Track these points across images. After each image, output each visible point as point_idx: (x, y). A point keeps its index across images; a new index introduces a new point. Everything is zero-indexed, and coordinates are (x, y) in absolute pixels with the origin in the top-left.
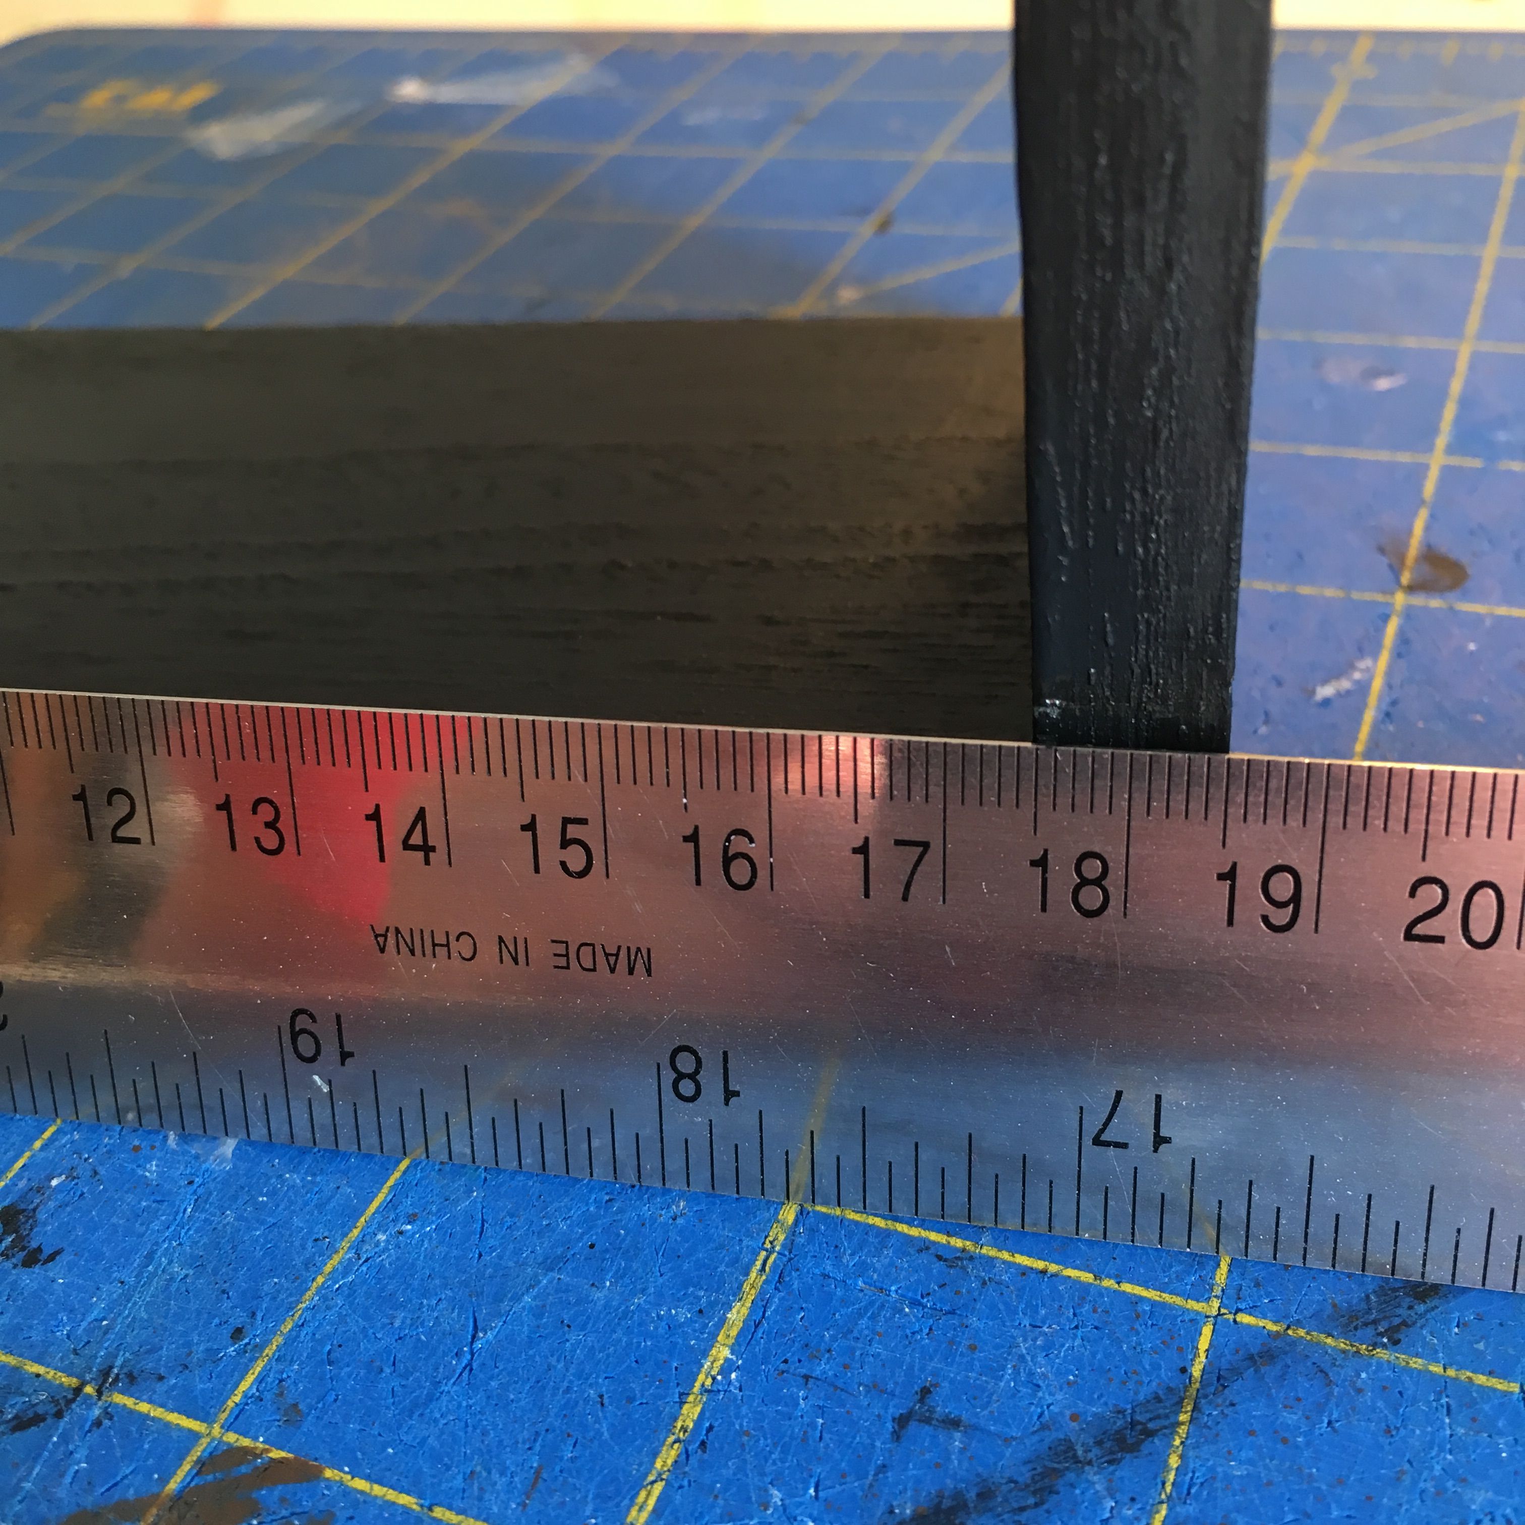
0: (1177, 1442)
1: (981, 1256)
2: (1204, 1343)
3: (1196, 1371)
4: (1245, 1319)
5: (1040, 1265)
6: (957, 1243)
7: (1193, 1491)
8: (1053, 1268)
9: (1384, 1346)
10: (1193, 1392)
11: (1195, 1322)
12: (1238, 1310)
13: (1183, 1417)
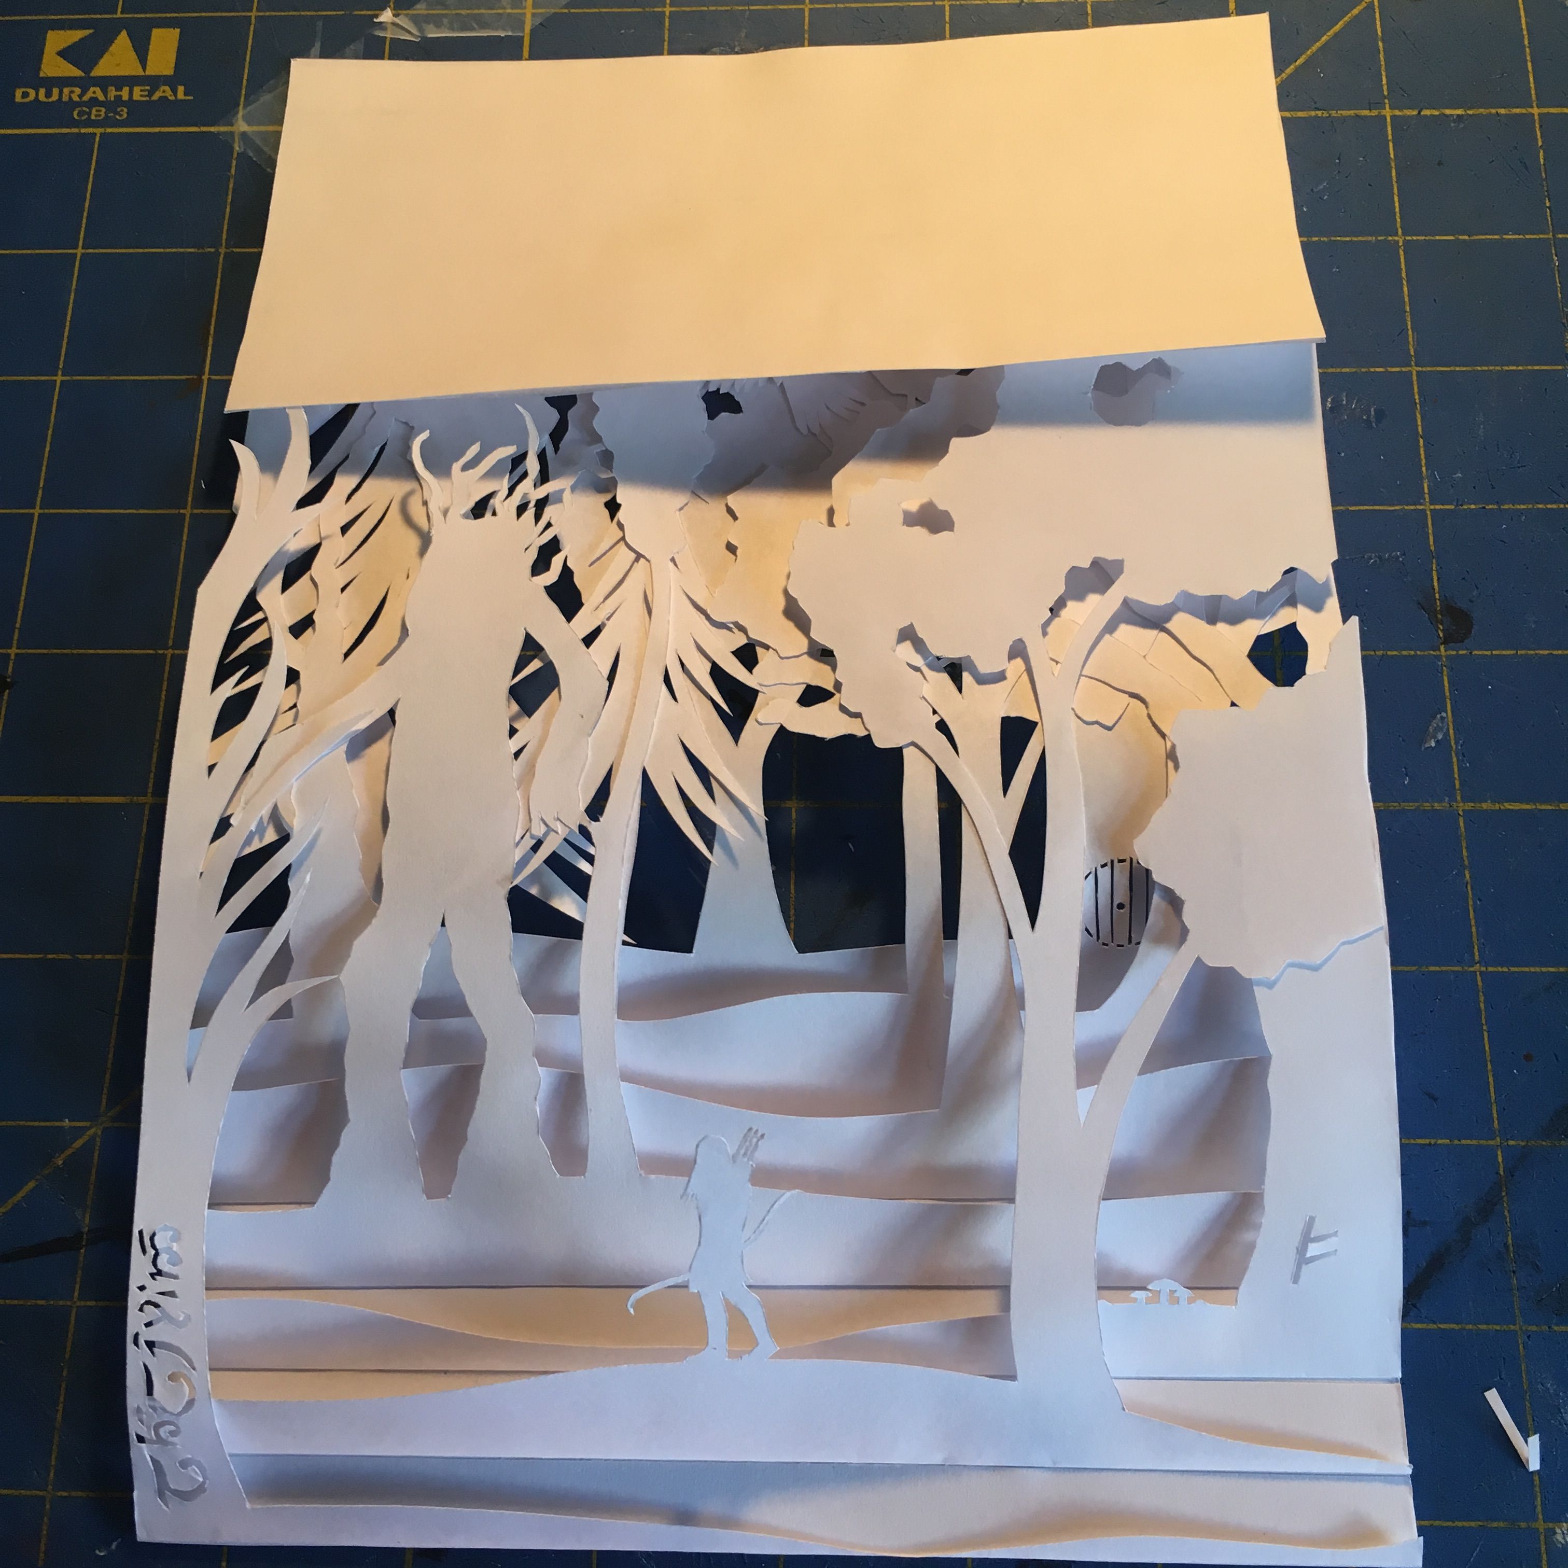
0: (1505, 1205)
2: (1500, 1159)
3: (1502, 1173)
4: (1511, 1143)
5: (1427, 1141)
7: (1518, 1222)
8: (1433, 1142)
10: (1503, 1182)
11: (1494, 1150)
12: (1507, 1139)
13: (1504, 1194)
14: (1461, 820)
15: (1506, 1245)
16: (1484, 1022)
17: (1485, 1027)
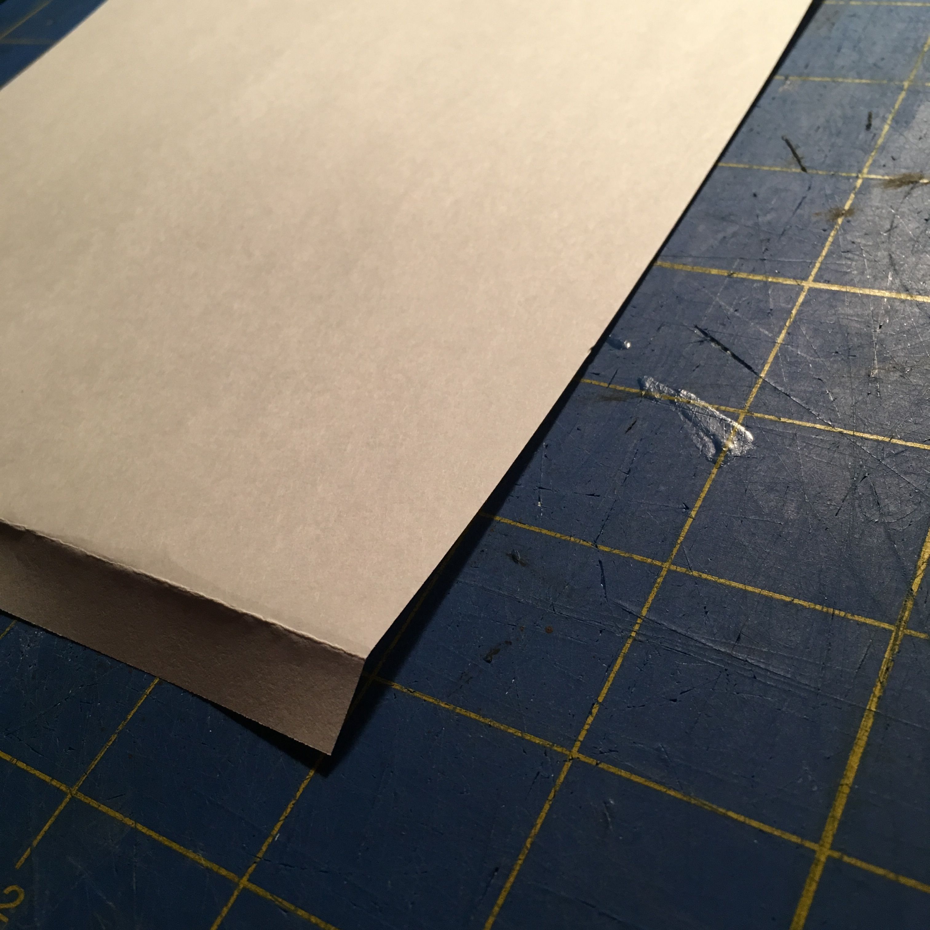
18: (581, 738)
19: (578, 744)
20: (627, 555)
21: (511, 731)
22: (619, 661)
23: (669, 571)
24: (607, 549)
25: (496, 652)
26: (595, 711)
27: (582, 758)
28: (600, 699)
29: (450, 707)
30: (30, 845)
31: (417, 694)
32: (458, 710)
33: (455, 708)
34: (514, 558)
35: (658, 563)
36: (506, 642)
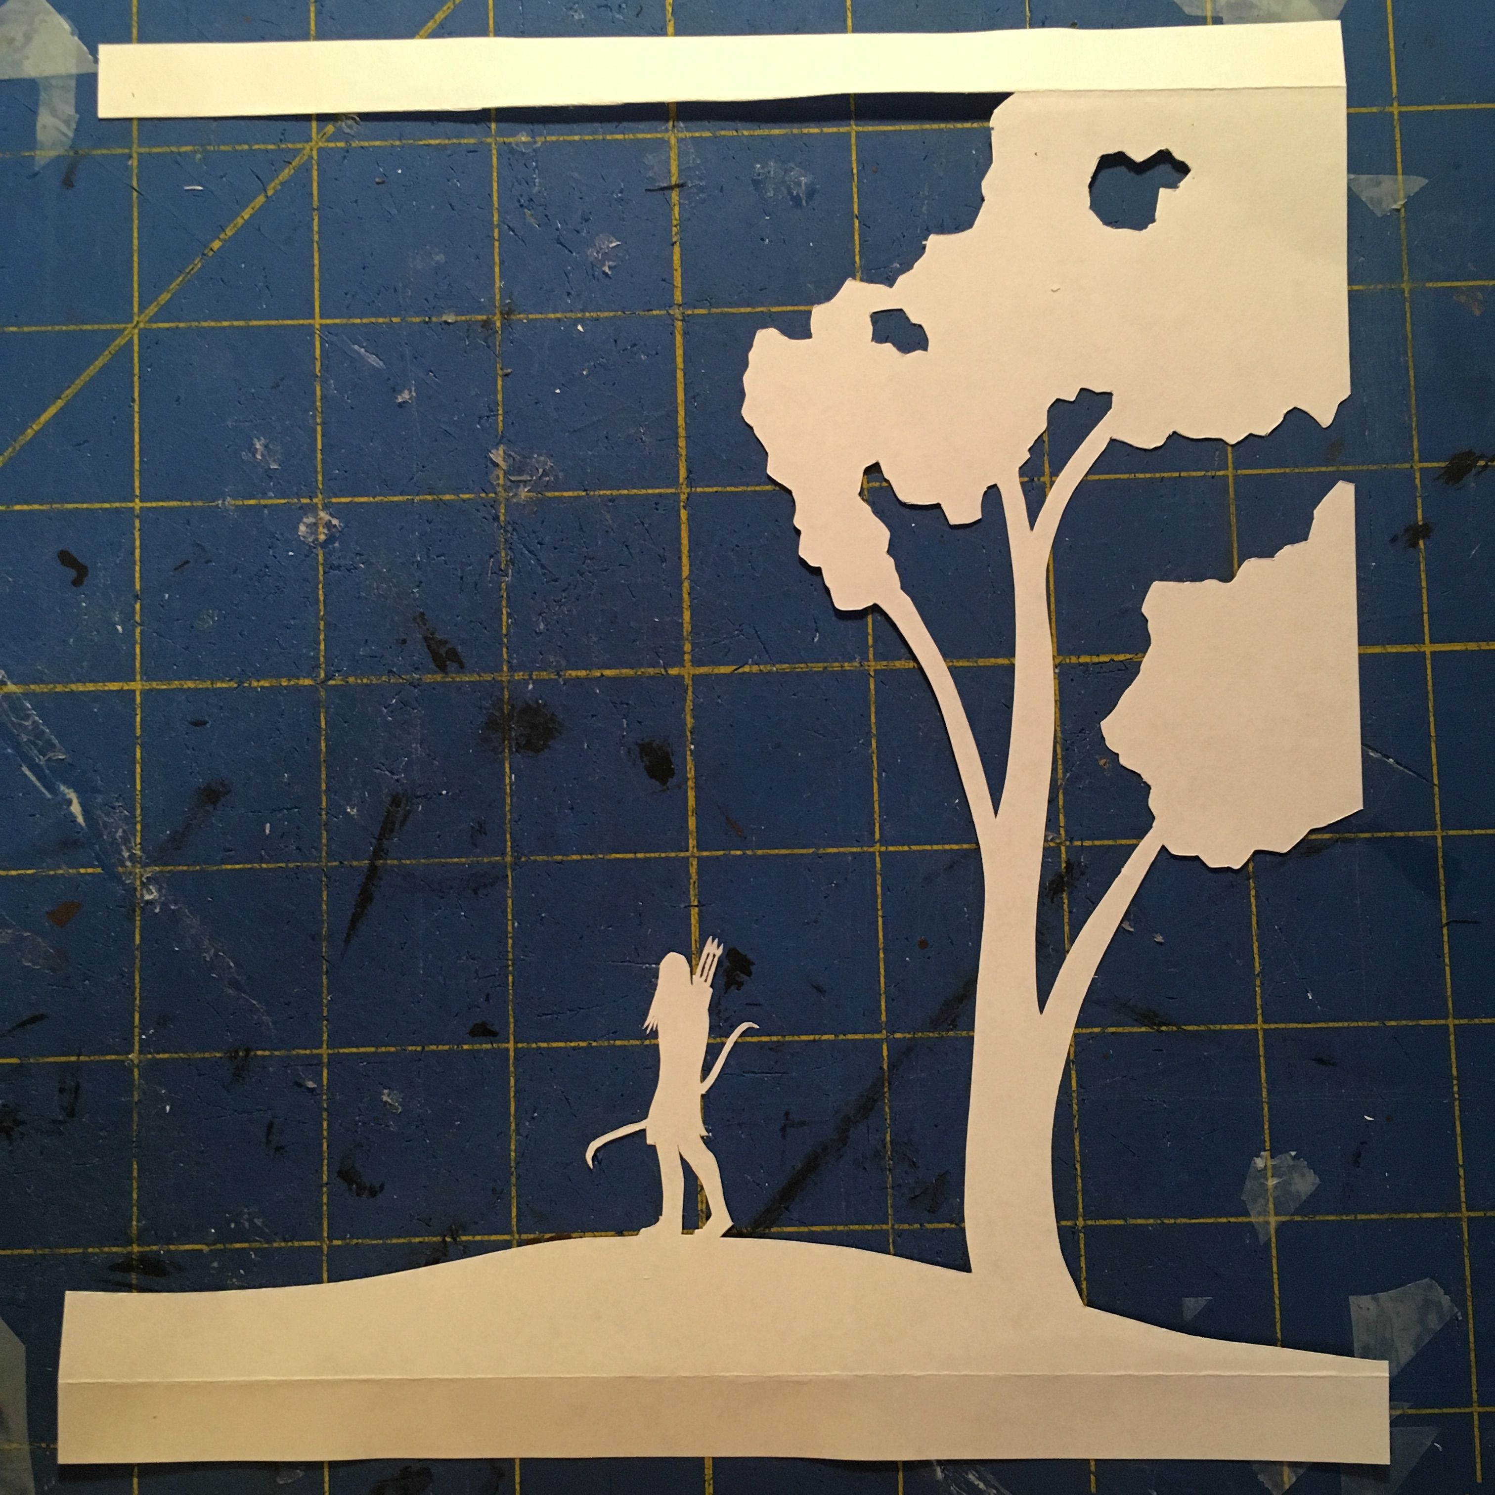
0: (886, 1101)
1: (787, 1042)
2: (885, 1053)
3: (885, 1067)
4: (898, 1035)
6: (774, 1038)
7: (897, 1119)
8: (817, 1037)
9: (952, 1030)
10: (886, 1077)
11: (879, 1042)
12: (894, 1032)
13: (886, 1090)
14: (872, 680)
15: (883, 1141)
16: (879, 907)
17: (880, 913)
18: (1463, 1199)
19: (1464, 1205)
20: (1414, 1023)
21: (1409, 1216)
22: (1458, 1124)
23: (1455, 1025)
24: (1393, 1023)
25: (1359, 1155)
26: (1461, 1172)
27: (1472, 1214)
28: (1461, 1162)
29: (1351, 1217)
30: (1090, 1472)
31: (1317, 1218)
32: (1359, 1217)
33: (1356, 1217)
34: (1321, 1061)
35: (1442, 1022)
36: (1362, 1143)
